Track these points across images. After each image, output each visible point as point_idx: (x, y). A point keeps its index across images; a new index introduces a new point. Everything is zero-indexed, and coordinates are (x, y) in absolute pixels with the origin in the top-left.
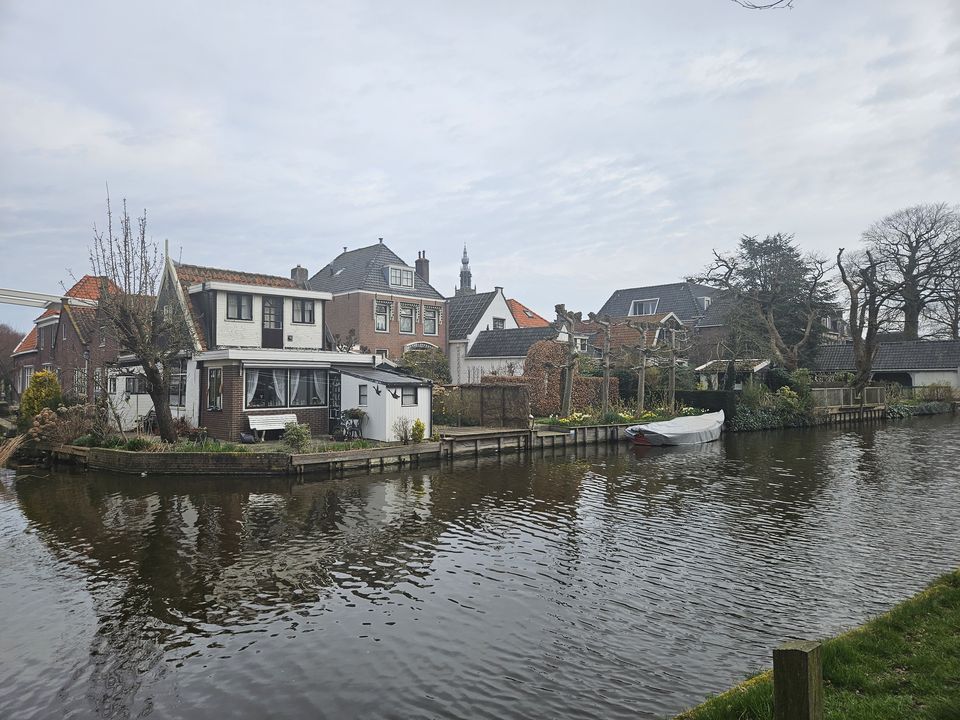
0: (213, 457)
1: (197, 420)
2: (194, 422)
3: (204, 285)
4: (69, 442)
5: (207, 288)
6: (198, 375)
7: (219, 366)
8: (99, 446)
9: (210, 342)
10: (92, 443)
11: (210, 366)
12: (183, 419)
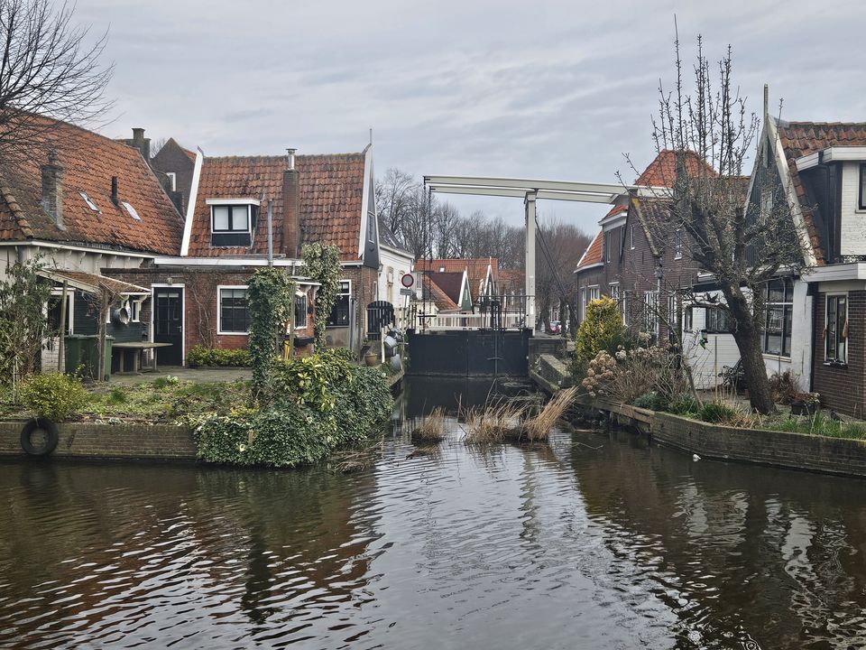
0: (828, 444)
1: (808, 379)
2: (803, 382)
3: (821, 155)
4: (630, 401)
5: (826, 159)
6: (810, 306)
7: (844, 291)
8: (666, 409)
9: (830, 251)
10: (659, 405)
11: (829, 292)
12: (787, 376)
